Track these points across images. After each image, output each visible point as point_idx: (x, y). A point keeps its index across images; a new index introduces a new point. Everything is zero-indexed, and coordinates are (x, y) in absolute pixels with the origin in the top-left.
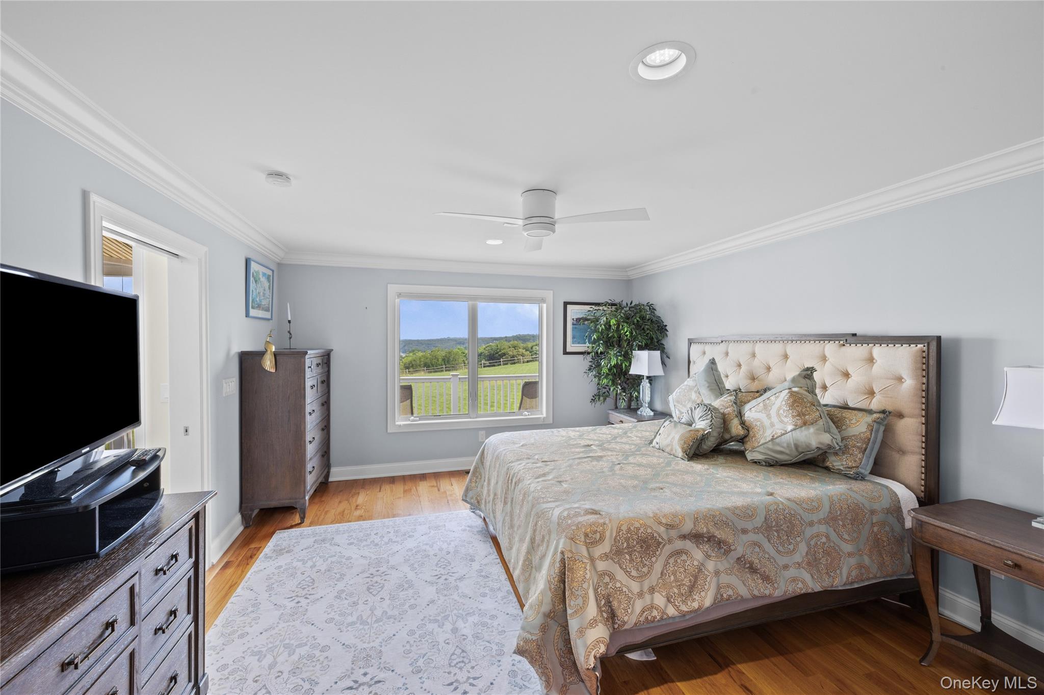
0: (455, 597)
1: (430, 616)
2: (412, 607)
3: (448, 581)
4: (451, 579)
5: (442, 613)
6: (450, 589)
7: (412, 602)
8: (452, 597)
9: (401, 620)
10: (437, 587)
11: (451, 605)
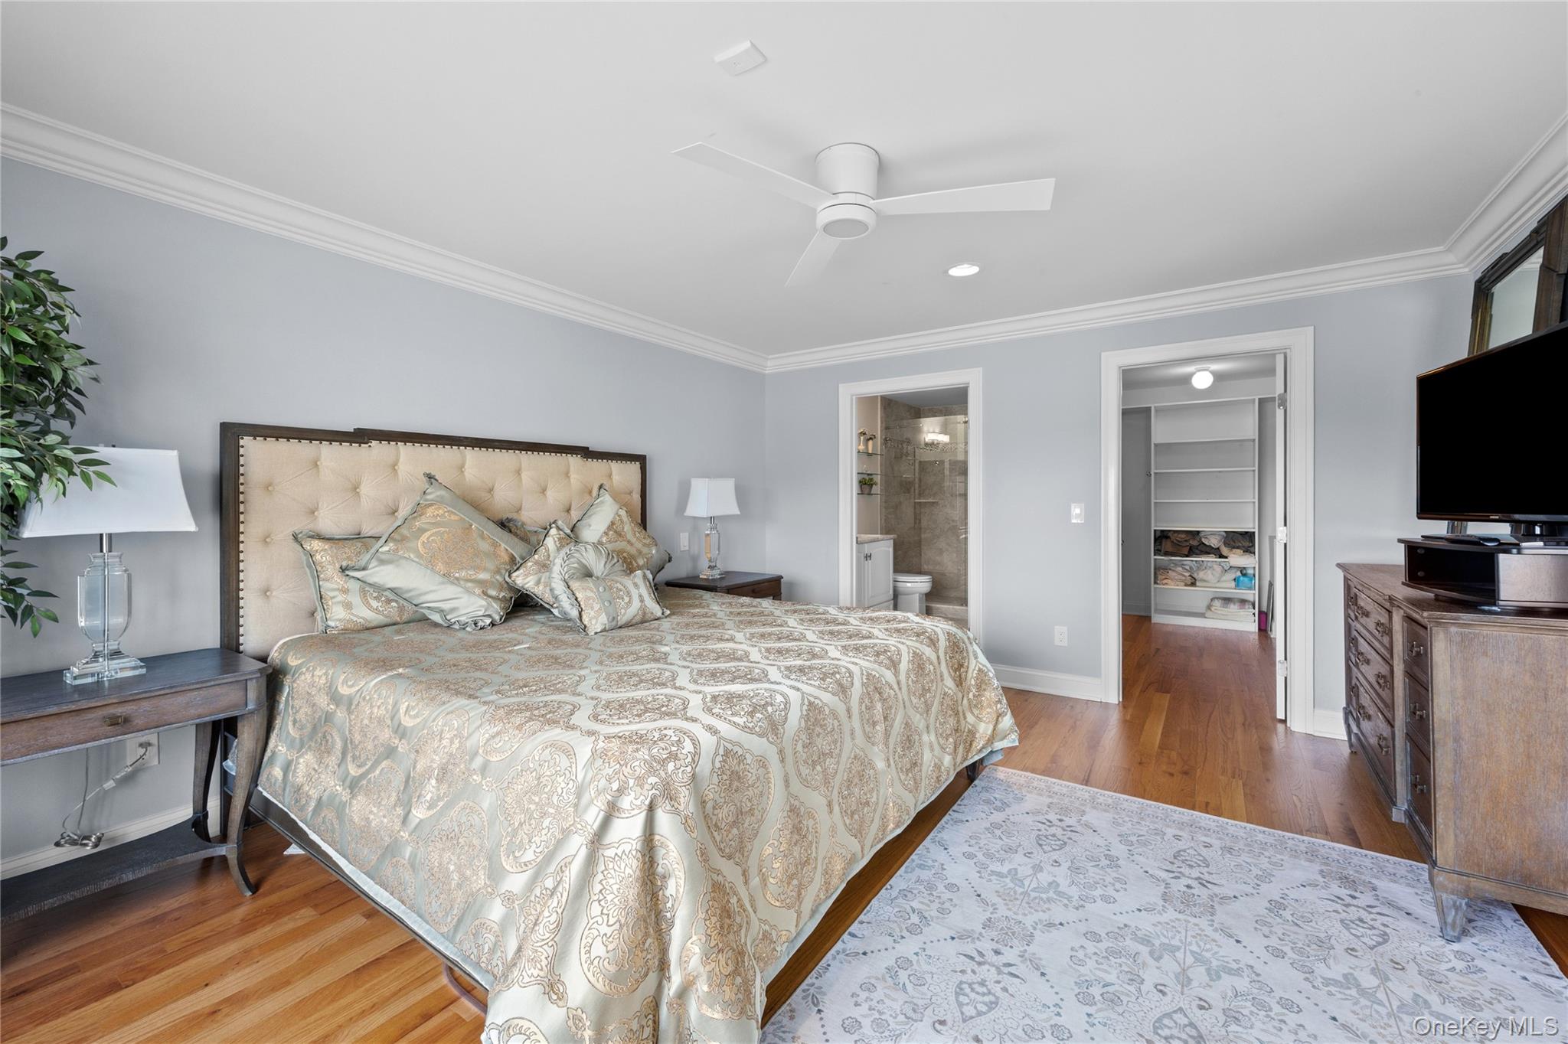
0: (1003, 911)
1: (1066, 906)
2: (1095, 937)
3: (996, 946)
4: (986, 946)
5: (1042, 899)
6: (1002, 929)
7: (1091, 947)
8: (1009, 914)
9: (1122, 926)
10: (1026, 947)
11: (1018, 902)
